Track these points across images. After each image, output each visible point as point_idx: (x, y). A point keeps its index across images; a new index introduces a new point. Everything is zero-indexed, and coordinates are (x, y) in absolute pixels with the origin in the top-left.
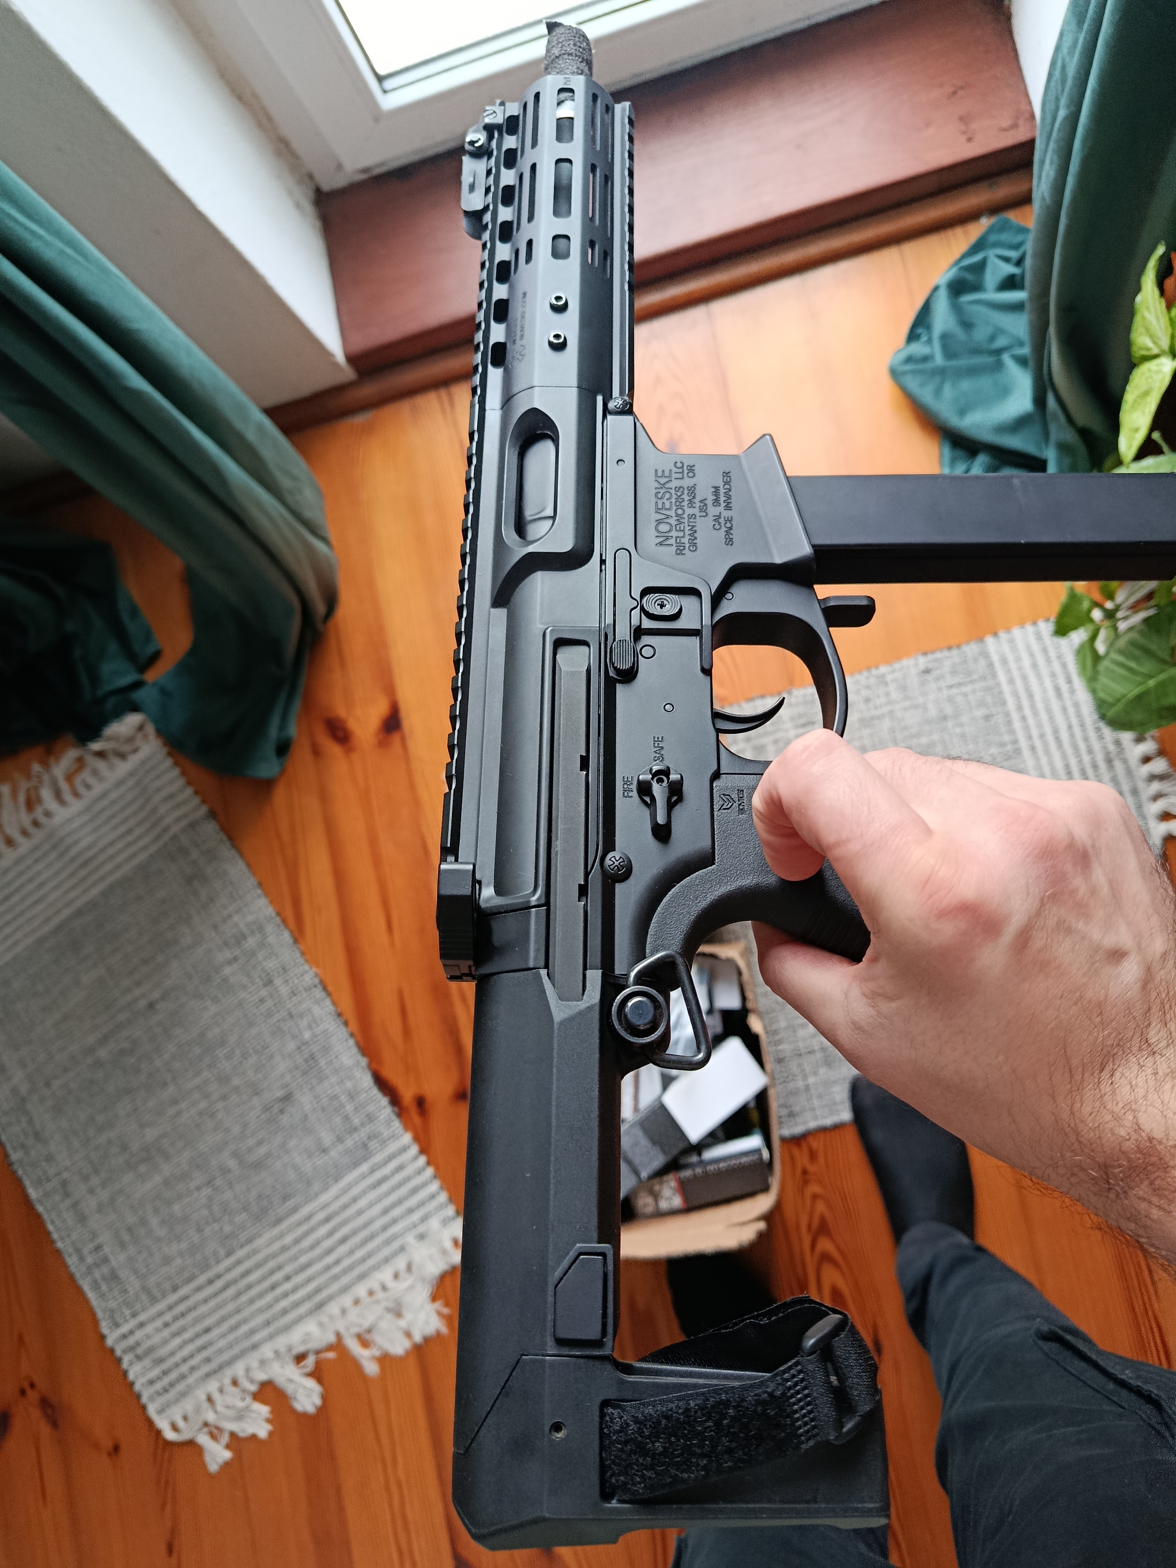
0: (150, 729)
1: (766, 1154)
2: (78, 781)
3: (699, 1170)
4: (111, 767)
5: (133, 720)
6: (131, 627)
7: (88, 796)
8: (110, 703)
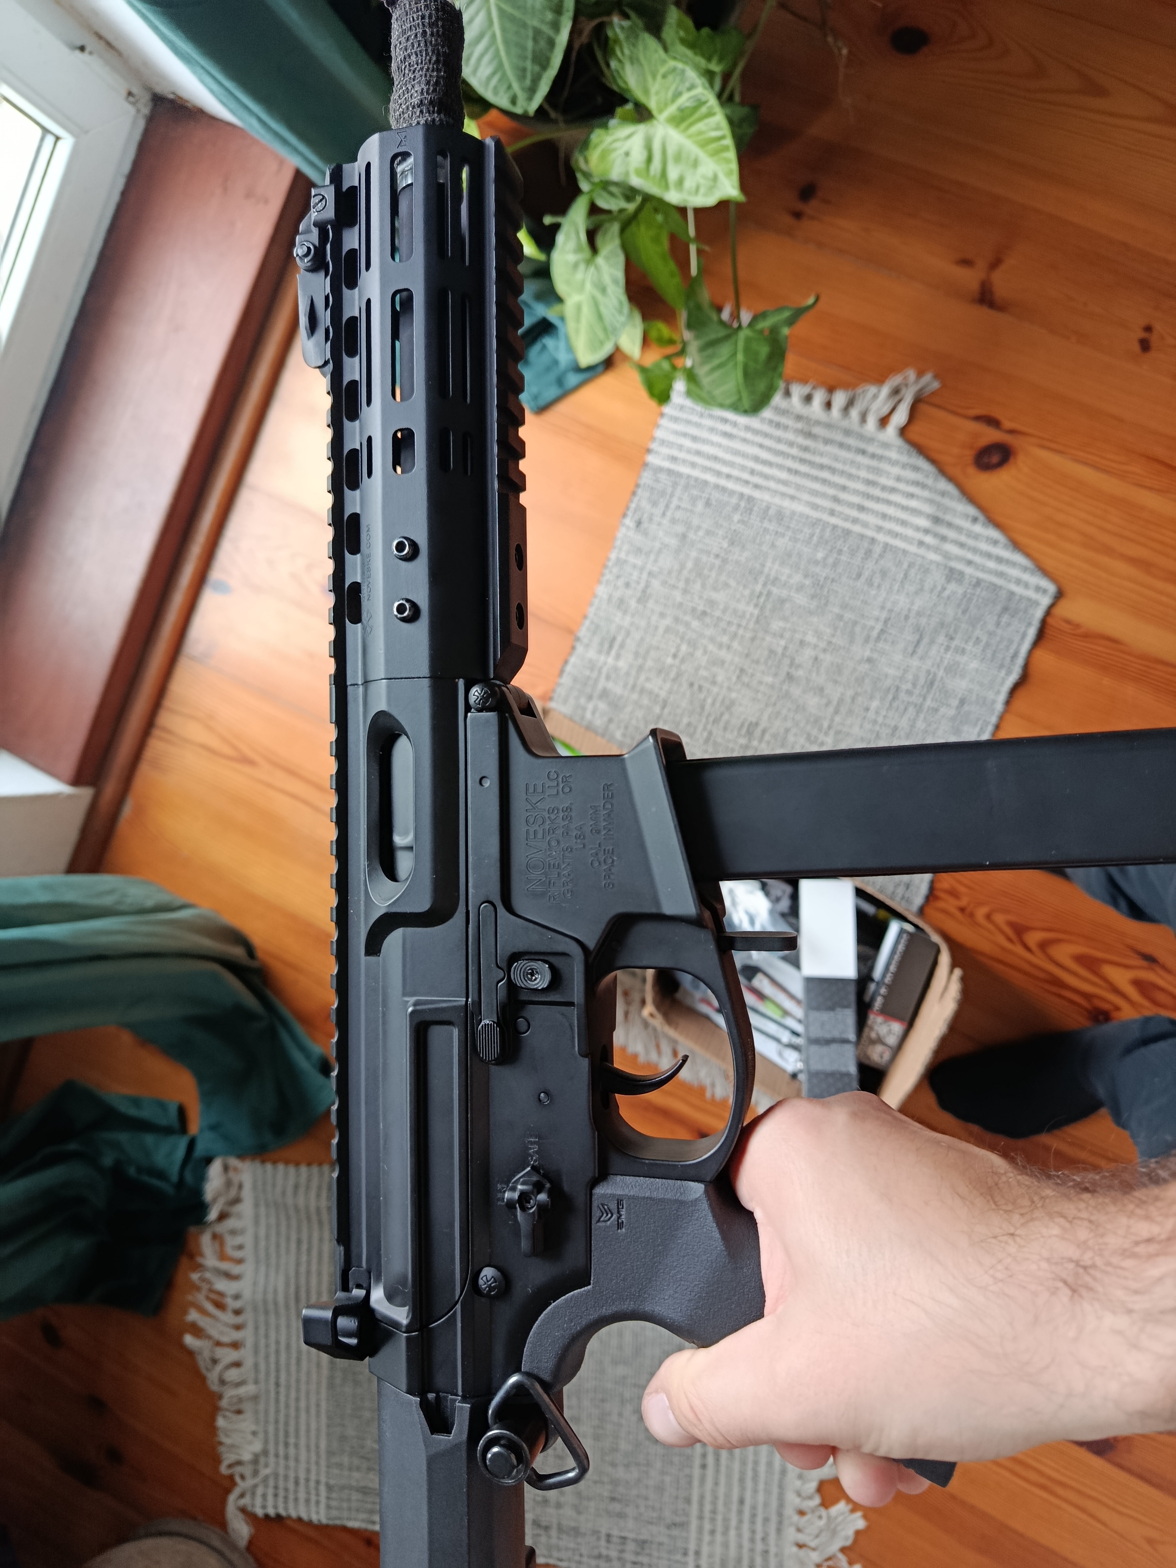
0: (233, 1162)
1: (909, 928)
2: (230, 1252)
3: (883, 991)
4: (239, 1216)
5: (215, 1170)
6: (145, 1113)
7: (247, 1253)
8: (189, 1177)
